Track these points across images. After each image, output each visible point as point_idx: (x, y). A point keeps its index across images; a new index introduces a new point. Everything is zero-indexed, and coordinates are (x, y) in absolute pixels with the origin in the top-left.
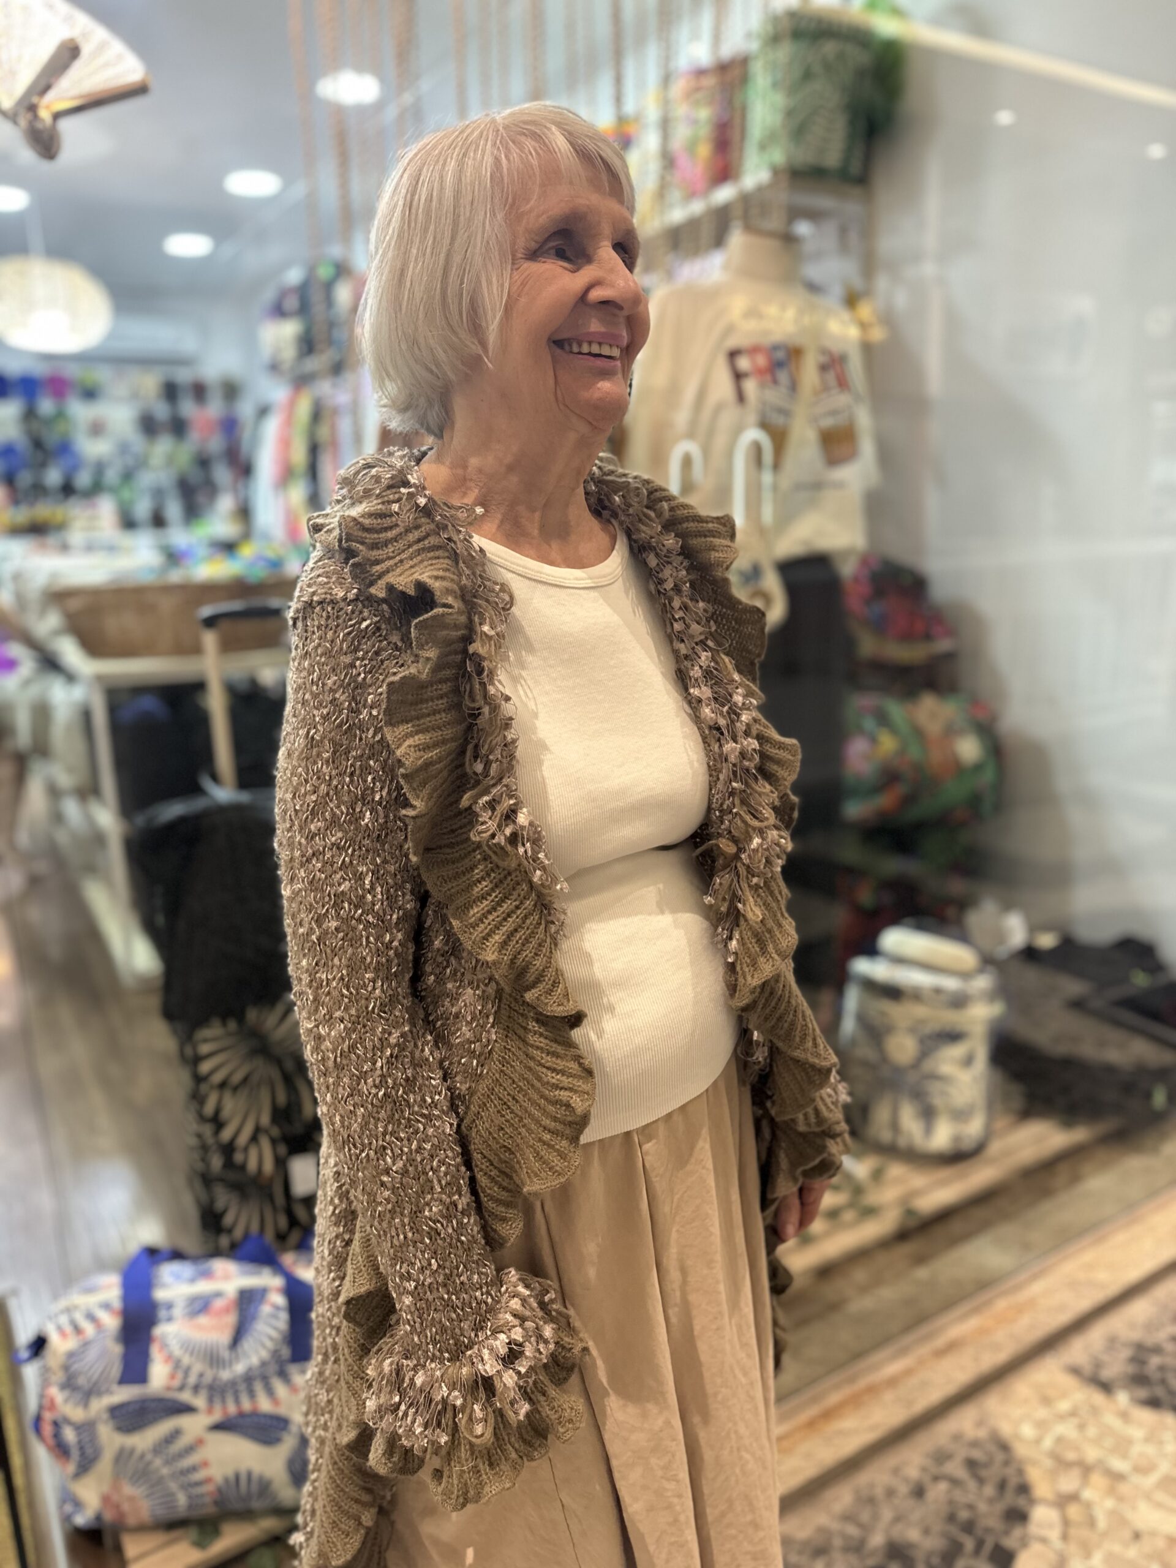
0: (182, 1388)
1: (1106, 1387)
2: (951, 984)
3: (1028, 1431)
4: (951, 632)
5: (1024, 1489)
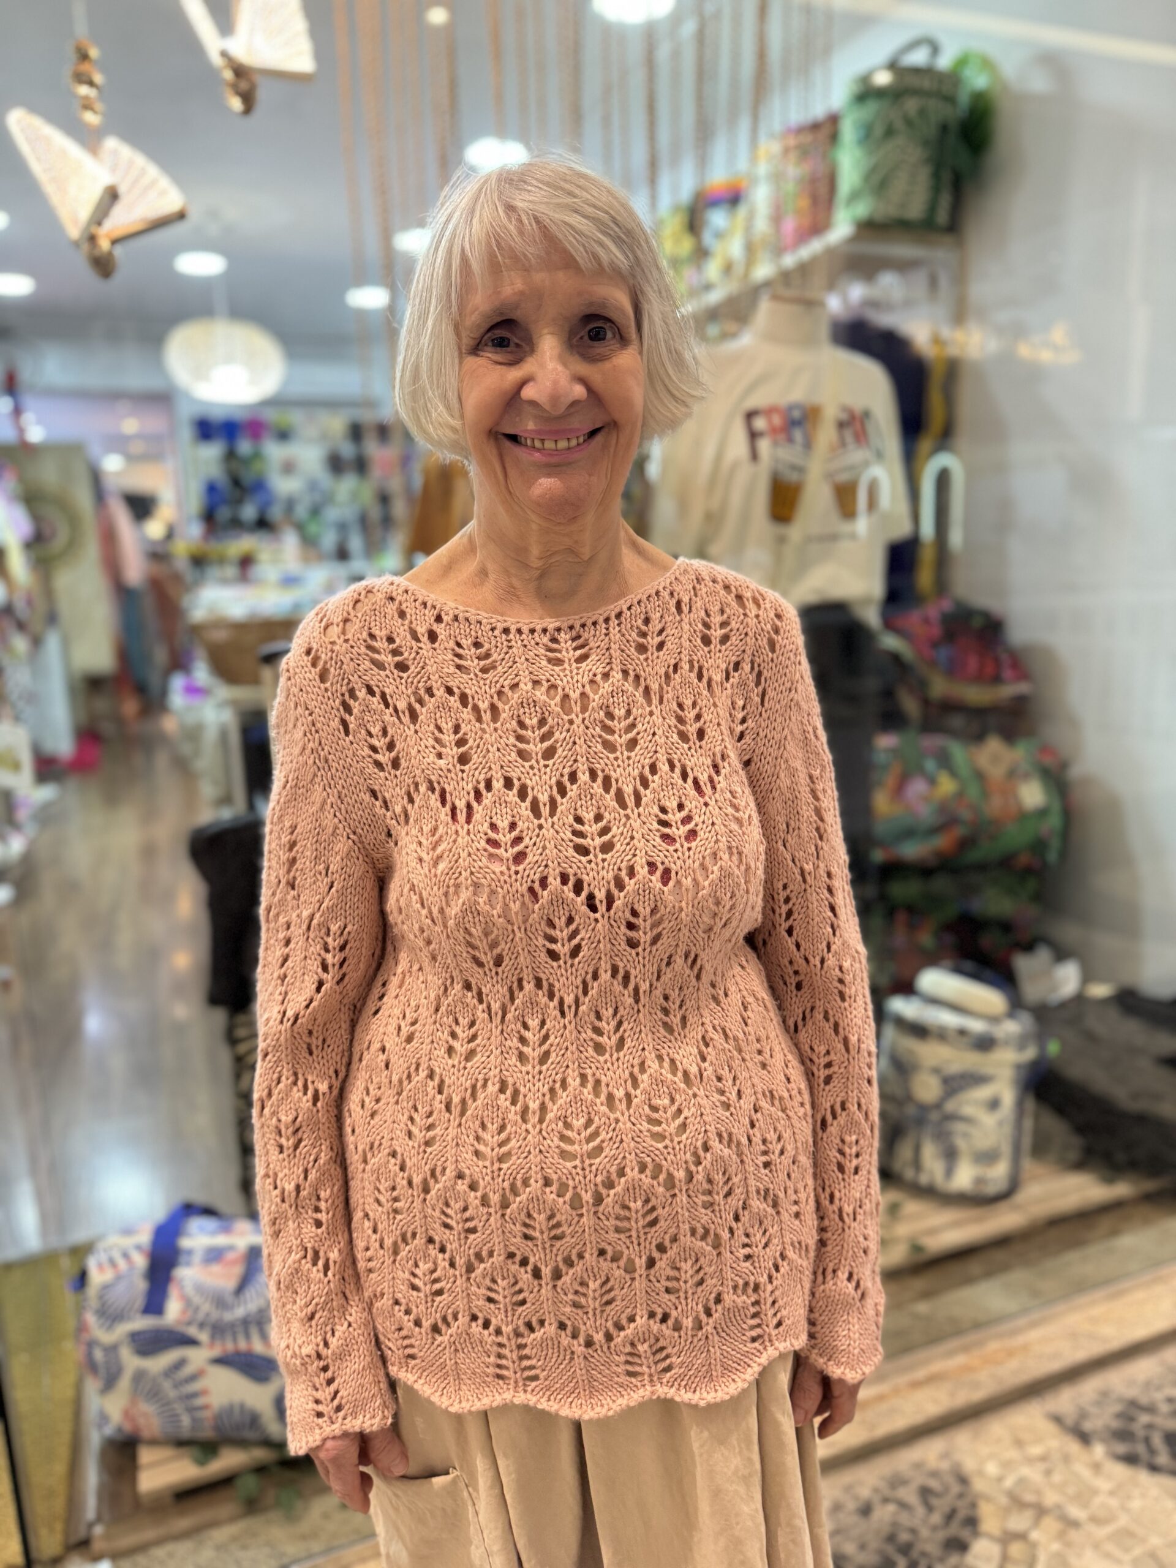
0: (189, 1323)
1: (1084, 1438)
2: (977, 1026)
3: (992, 1469)
5: (972, 1522)
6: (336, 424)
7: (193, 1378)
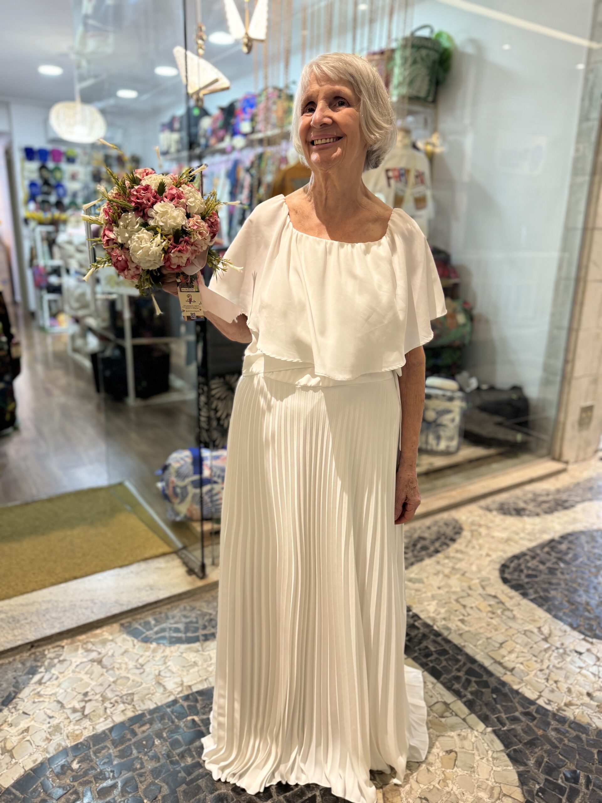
0: (213, 477)
1: (490, 510)
2: (449, 394)
3: (464, 518)
4: (457, 276)
5: (461, 528)
6: (99, 156)
7: (217, 494)
